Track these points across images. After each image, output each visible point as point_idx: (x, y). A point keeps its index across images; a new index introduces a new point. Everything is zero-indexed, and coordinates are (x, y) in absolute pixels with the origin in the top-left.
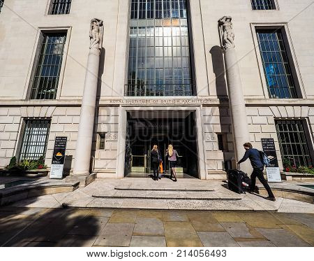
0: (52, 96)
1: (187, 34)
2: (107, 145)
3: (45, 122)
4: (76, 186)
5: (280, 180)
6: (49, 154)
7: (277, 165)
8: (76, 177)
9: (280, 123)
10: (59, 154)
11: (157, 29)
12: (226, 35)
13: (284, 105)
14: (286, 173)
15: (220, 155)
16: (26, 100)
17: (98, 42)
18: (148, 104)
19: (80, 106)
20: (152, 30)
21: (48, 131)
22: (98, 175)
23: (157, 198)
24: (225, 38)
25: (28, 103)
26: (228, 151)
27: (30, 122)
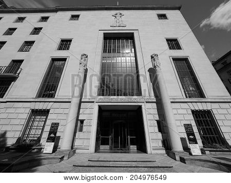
0: (52, 96)
1: (134, 61)
2: (85, 129)
3: (45, 112)
4: (62, 159)
5: (201, 154)
6: (45, 135)
7: (196, 143)
8: (62, 152)
9: (196, 113)
10: (52, 135)
11: (118, 58)
12: (155, 63)
13: (196, 102)
14: (205, 149)
15: (160, 135)
16: (36, 98)
17: (84, 66)
18: (112, 101)
19: (70, 102)
20: (115, 59)
21: (46, 119)
22: (77, 151)
23: (117, 167)
24: (155, 65)
25: (36, 100)
26: (165, 133)
27: (35, 112)
